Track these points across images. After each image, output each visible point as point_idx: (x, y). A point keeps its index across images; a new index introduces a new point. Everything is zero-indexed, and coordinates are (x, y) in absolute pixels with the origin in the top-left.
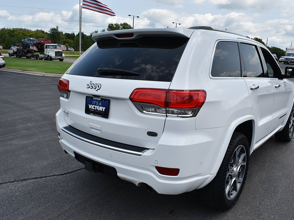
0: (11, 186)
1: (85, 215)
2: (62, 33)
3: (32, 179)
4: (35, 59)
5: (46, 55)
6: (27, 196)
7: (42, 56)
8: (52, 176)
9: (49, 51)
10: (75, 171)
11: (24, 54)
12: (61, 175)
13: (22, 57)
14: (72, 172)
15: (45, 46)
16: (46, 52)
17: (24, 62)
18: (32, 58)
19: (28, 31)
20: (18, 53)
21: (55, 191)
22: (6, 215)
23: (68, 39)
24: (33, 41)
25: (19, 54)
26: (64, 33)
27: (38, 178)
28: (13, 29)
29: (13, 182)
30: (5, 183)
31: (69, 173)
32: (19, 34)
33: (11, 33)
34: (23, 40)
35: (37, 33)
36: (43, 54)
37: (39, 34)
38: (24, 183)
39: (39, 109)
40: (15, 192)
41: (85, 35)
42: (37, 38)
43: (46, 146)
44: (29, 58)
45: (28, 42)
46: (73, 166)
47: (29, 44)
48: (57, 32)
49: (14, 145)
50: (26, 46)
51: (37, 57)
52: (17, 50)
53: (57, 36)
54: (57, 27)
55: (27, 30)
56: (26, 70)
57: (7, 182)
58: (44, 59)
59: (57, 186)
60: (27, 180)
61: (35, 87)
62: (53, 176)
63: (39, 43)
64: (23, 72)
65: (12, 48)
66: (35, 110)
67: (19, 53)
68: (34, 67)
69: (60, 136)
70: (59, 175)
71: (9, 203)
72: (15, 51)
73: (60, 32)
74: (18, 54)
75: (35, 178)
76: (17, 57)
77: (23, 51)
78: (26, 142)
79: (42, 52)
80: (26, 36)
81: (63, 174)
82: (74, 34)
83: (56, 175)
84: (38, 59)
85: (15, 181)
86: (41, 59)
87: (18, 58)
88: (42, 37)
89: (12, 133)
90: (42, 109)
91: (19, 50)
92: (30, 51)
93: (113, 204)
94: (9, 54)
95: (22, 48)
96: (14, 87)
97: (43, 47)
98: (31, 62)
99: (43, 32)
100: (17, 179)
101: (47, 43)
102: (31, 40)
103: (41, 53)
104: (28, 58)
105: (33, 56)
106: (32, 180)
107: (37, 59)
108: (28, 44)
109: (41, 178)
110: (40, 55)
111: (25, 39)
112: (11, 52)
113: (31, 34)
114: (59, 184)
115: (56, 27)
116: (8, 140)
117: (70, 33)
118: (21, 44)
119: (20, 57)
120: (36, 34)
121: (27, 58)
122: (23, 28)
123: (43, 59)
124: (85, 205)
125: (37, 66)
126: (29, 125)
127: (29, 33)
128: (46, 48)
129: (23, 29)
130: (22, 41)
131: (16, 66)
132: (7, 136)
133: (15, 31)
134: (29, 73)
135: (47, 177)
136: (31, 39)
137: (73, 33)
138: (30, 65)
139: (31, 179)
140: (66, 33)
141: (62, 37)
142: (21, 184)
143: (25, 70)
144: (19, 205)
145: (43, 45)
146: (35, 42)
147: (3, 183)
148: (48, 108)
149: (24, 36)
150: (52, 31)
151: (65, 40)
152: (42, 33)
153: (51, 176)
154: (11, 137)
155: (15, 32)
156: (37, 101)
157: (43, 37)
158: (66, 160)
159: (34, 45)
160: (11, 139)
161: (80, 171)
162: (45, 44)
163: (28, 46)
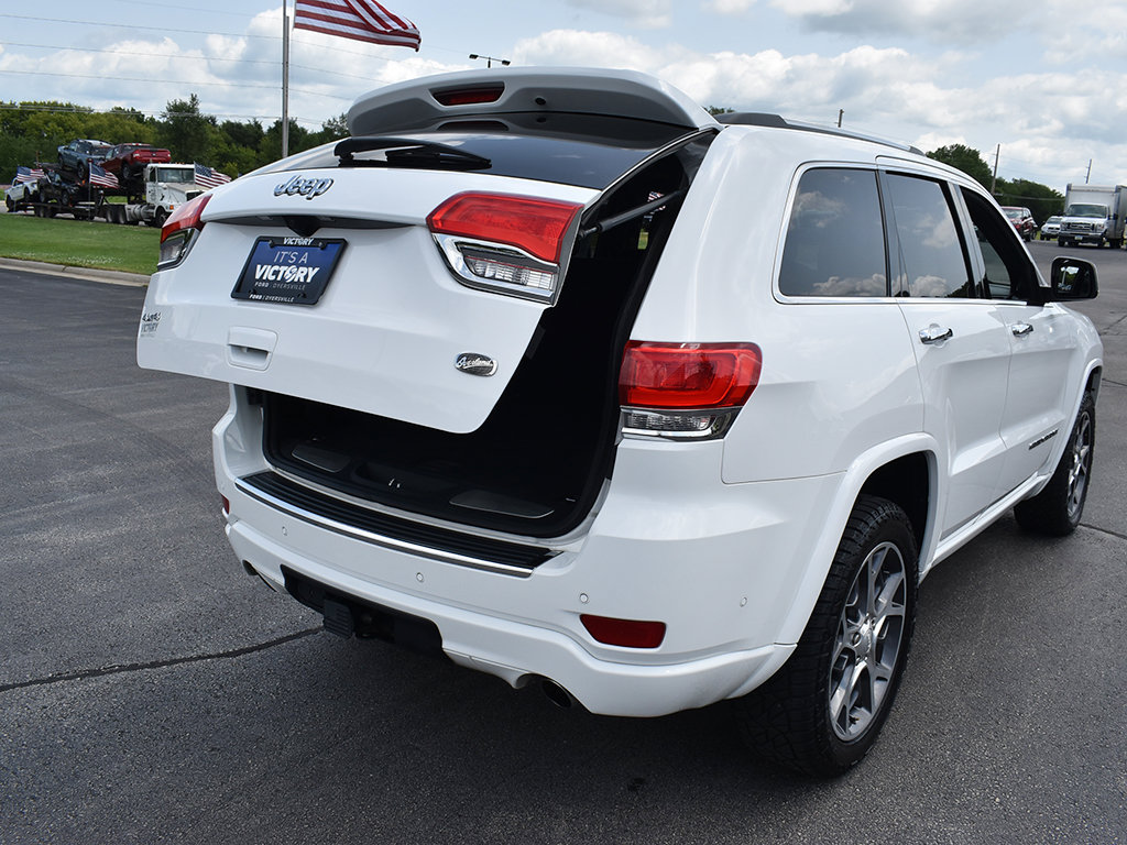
0: (46, 696)
1: (322, 795)
2: (213, 120)
3: (122, 668)
4: (108, 221)
5: (153, 208)
6: (106, 731)
7: (135, 209)
8: (195, 659)
9: (165, 193)
10: (280, 641)
11: (65, 201)
12: (227, 655)
13: (58, 215)
14: (268, 645)
15: (148, 173)
16: (154, 194)
17: (64, 233)
18: (96, 218)
19: (83, 114)
20: (43, 200)
21: (208, 713)
22: (33, 798)
23: (234, 146)
24: (104, 151)
25: (46, 202)
26: (219, 123)
27: (143, 667)
28: (23, 104)
29: (50, 680)
30: (21, 685)
31: (259, 648)
32: (46, 123)
33: (15, 120)
34: (61, 149)
35: (117, 123)
36: (142, 202)
37: (124, 125)
38: (92, 684)
39: (133, 415)
40: (62, 716)
41: (303, 129)
42: (117, 139)
43: (167, 551)
44: (84, 218)
45: (84, 157)
46: (272, 624)
47: (85, 162)
48: (193, 119)
49: (44, 546)
50: (75, 172)
51: (117, 214)
52: (41, 188)
53: (193, 133)
54: (194, 99)
55: (78, 108)
56: (75, 266)
57: (31, 683)
58: (146, 222)
59: (217, 697)
60: (103, 674)
61: (115, 331)
62: (200, 658)
63: (125, 161)
64: (63, 271)
65: (20, 177)
66: (118, 416)
67: (47, 199)
68: (104, 251)
69: (228, 512)
70: (219, 656)
71: (41, 755)
72: (31, 190)
73: (207, 120)
74: (42, 204)
75: (134, 667)
76: (37, 214)
77: (64, 190)
78: (90, 536)
79: (136, 196)
80: (72, 133)
81: (235, 654)
82: (258, 126)
83: (209, 657)
84: (119, 223)
85: (59, 679)
86: (134, 222)
87: (45, 220)
88: (136, 135)
89: (36, 504)
90: (144, 413)
91: (48, 185)
92: (89, 192)
93: (423, 759)
94: (9, 202)
95: (58, 178)
96: (35, 328)
97: (141, 177)
98: (95, 233)
99: (139, 117)
100: (65, 670)
101: (155, 162)
102: (92, 149)
103: (133, 198)
104: (82, 216)
105: (102, 211)
106: (123, 674)
107: (116, 221)
108: (80, 163)
109: (153, 665)
110: (127, 206)
111: (68, 142)
112: (16, 192)
113: (91, 124)
114: (221, 687)
115: (187, 100)
116: (23, 529)
117: (245, 122)
118: (54, 165)
119: (52, 214)
120: (111, 126)
121: (77, 218)
122: (63, 101)
123: (140, 223)
124: (321, 762)
125: (117, 249)
126: (99, 471)
127: (84, 122)
128: (153, 179)
129: (62, 106)
130: (60, 154)
131: (35, 247)
132: (19, 516)
133: (30, 112)
134: (87, 275)
135: (176, 661)
136: (95, 143)
137: (256, 123)
138: (92, 245)
139: (118, 671)
140: (228, 122)
141: (214, 137)
142: (79, 687)
143: (71, 265)
144: (77, 762)
145: (141, 168)
146: (109, 157)
147: (14, 686)
148: (166, 410)
149: (66, 130)
150: (176, 114)
151: (224, 148)
152: (134, 122)
153: (191, 659)
154: (35, 517)
155: (31, 117)
156: (125, 383)
157: (137, 139)
158: (246, 601)
159: (107, 166)
160: (35, 527)
161: (298, 642)
162: (149, 165)
163: (81, 170)
